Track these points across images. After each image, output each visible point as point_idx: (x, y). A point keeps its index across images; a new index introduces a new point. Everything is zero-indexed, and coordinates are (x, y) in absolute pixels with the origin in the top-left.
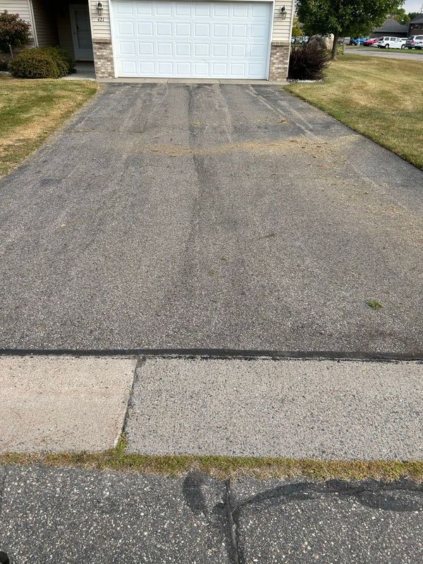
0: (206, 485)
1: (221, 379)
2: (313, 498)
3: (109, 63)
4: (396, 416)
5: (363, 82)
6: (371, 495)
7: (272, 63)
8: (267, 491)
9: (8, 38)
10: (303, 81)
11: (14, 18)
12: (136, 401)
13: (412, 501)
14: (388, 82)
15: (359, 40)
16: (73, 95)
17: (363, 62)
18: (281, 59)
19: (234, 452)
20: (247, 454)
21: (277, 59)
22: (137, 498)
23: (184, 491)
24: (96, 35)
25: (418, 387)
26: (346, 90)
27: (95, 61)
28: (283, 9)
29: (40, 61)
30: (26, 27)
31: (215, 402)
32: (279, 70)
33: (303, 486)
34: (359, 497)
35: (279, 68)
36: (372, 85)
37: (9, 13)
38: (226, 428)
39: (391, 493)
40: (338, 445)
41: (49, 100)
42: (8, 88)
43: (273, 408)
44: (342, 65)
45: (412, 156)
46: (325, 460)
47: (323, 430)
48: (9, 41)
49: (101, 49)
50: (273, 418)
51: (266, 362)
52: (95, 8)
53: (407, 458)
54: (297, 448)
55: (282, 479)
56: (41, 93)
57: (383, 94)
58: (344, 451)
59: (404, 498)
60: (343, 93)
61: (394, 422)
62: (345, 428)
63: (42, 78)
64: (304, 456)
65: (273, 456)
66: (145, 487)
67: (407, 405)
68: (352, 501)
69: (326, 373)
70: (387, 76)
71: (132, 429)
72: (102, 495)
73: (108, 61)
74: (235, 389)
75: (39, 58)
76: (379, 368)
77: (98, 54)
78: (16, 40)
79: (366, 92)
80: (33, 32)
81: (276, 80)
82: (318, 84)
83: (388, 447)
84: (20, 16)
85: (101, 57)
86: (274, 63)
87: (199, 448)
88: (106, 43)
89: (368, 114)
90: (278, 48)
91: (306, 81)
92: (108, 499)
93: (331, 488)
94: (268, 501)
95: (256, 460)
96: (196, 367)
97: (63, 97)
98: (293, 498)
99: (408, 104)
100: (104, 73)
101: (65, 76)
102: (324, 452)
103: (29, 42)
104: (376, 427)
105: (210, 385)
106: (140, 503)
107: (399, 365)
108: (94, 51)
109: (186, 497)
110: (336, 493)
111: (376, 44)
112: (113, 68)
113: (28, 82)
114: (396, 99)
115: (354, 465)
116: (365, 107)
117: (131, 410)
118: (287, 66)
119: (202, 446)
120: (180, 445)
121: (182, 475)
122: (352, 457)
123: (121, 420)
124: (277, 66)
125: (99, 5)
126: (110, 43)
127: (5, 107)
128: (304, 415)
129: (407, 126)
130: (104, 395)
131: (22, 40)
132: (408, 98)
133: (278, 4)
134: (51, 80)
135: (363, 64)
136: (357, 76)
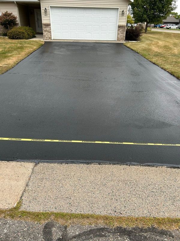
0: (55, 228)
1: (73, 174)
2: (106, 236)
3: (49, 33)
4: (153, 194)
5: (157, 42)
6: (135, 235)
7: (118, 34)
8: (84, 232)
9: (7, 22)
10: (131, 41)
11: (10, 14)
12: (30, 184)
13: (155, 239)
14: (168, 42)
15: (158, 25)
16: (32, 46)
17: (158, 34)
18: (122, 32)
19: (72, 211)
20: (78, 212)
21: (120, 32)
22: (20, 234)
23: (43, 231)
24: (44, 22)
25: (166, 179)
26: (149, 45)
27: (43, 32)
28: (123, 11)
29: (20, 32)
30: (15, 18)
31: (68, 185)
32: (121, 37)
33: (102, 229)
34: (129, 236)
35: (121, 36)
36: (161, 43)
37: (8, 12)
38: (70, 198)
39: (145, 234)
40: (123, 208)
41: (22, 48)
42: (5, 43)
43: (95, 188)
44: (149, 35)
45: (175, 72)
46: (116, 216)
47: (117, 200)
48: (8, 24)
49: (46, 27)
50: (94, 193)
51: (95, 165)
52: (44, 10)
53: (156, 216)
54: (103, 209)
55: (93, 226)
56: (19, 45)
57: (165, 47)
58: (125, 212)
59: (152, 237)
60: (148, 46)
61: (152, 197)
62: (128, 199)
63: (20, 39)
64: (106, 213)
65: (90, 213)
66: (25, 228)
67: (159, 188)
68: (125, 238)
69: (123, 171)
70: (168, 40)
71: (25, 198)
72: (3, 231)
73: (49, 32)
74: (78, 178)
75: (19, 31)
76: (148, 169)
77: (45, 29)
78: (11, 24)
79: (158, 46)
80: (18, 20)
81: (120, 41)
82: (137, 42)
83: (147, 209)
84: (13, 14)
85: (46, 31)
86: (119, 34)
87: (55, 208)
88: (48, 25)
89: (157, 55)
90: (121, 28)
91: (133, 41)
92: (6, 234)
93: (117, 231)
94: (84, 237)
95: (82, 215)
96: (62, 167)
97: (28, 47)
98: (97, 236)
99: (176, 51)
100: (47, 37)
101: (30, 39)
102: (115, 212)
103: (16, 24)
104: (143, 199)
105: (67, 176)
106: (20, 237)
107: (158, 168)
108: (43, 28)
109: (44, 234)
110: (118, 234)
111: (165, 27)
112: (51, 35)
113: (14, 41)
114: (170, 49)
115: (129, 219)
116: (157, 52)
117: (27, 188)
118: (125, 35)
119: (57, 207)
120: (47, 206)
121: (44, 222)
122: (129, 215)
123: (21, 193)
124: (120, 35)
125: (46, 9)
126: (50, 25)
127: (2, 50)
128: (109, 192)
129: (174, 60)
130: (16, 180)
131: (14, 23)
132: (176, 48)
133: (121, 9)
134: (24, 40)
135: (158, 35)
136: (155, 39)
